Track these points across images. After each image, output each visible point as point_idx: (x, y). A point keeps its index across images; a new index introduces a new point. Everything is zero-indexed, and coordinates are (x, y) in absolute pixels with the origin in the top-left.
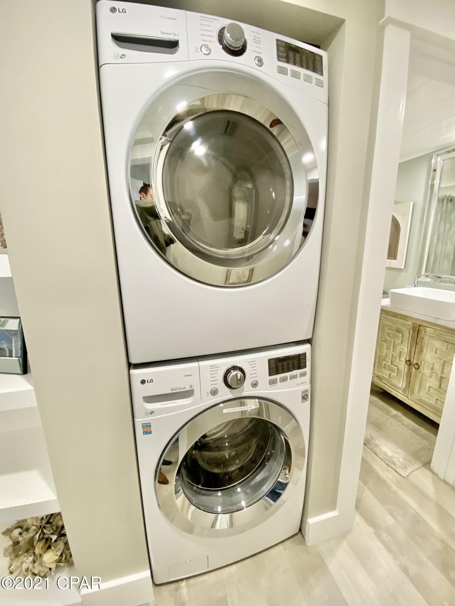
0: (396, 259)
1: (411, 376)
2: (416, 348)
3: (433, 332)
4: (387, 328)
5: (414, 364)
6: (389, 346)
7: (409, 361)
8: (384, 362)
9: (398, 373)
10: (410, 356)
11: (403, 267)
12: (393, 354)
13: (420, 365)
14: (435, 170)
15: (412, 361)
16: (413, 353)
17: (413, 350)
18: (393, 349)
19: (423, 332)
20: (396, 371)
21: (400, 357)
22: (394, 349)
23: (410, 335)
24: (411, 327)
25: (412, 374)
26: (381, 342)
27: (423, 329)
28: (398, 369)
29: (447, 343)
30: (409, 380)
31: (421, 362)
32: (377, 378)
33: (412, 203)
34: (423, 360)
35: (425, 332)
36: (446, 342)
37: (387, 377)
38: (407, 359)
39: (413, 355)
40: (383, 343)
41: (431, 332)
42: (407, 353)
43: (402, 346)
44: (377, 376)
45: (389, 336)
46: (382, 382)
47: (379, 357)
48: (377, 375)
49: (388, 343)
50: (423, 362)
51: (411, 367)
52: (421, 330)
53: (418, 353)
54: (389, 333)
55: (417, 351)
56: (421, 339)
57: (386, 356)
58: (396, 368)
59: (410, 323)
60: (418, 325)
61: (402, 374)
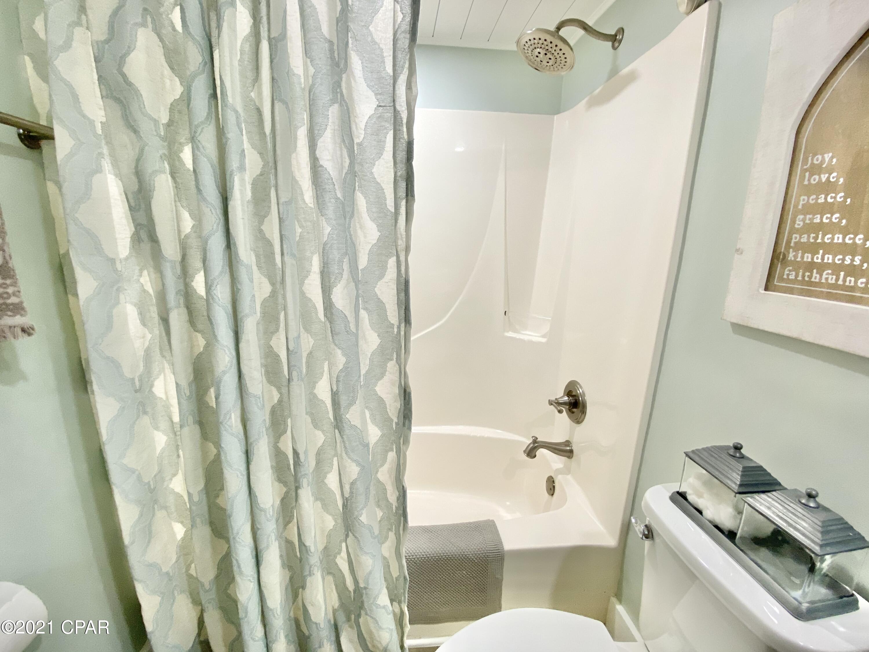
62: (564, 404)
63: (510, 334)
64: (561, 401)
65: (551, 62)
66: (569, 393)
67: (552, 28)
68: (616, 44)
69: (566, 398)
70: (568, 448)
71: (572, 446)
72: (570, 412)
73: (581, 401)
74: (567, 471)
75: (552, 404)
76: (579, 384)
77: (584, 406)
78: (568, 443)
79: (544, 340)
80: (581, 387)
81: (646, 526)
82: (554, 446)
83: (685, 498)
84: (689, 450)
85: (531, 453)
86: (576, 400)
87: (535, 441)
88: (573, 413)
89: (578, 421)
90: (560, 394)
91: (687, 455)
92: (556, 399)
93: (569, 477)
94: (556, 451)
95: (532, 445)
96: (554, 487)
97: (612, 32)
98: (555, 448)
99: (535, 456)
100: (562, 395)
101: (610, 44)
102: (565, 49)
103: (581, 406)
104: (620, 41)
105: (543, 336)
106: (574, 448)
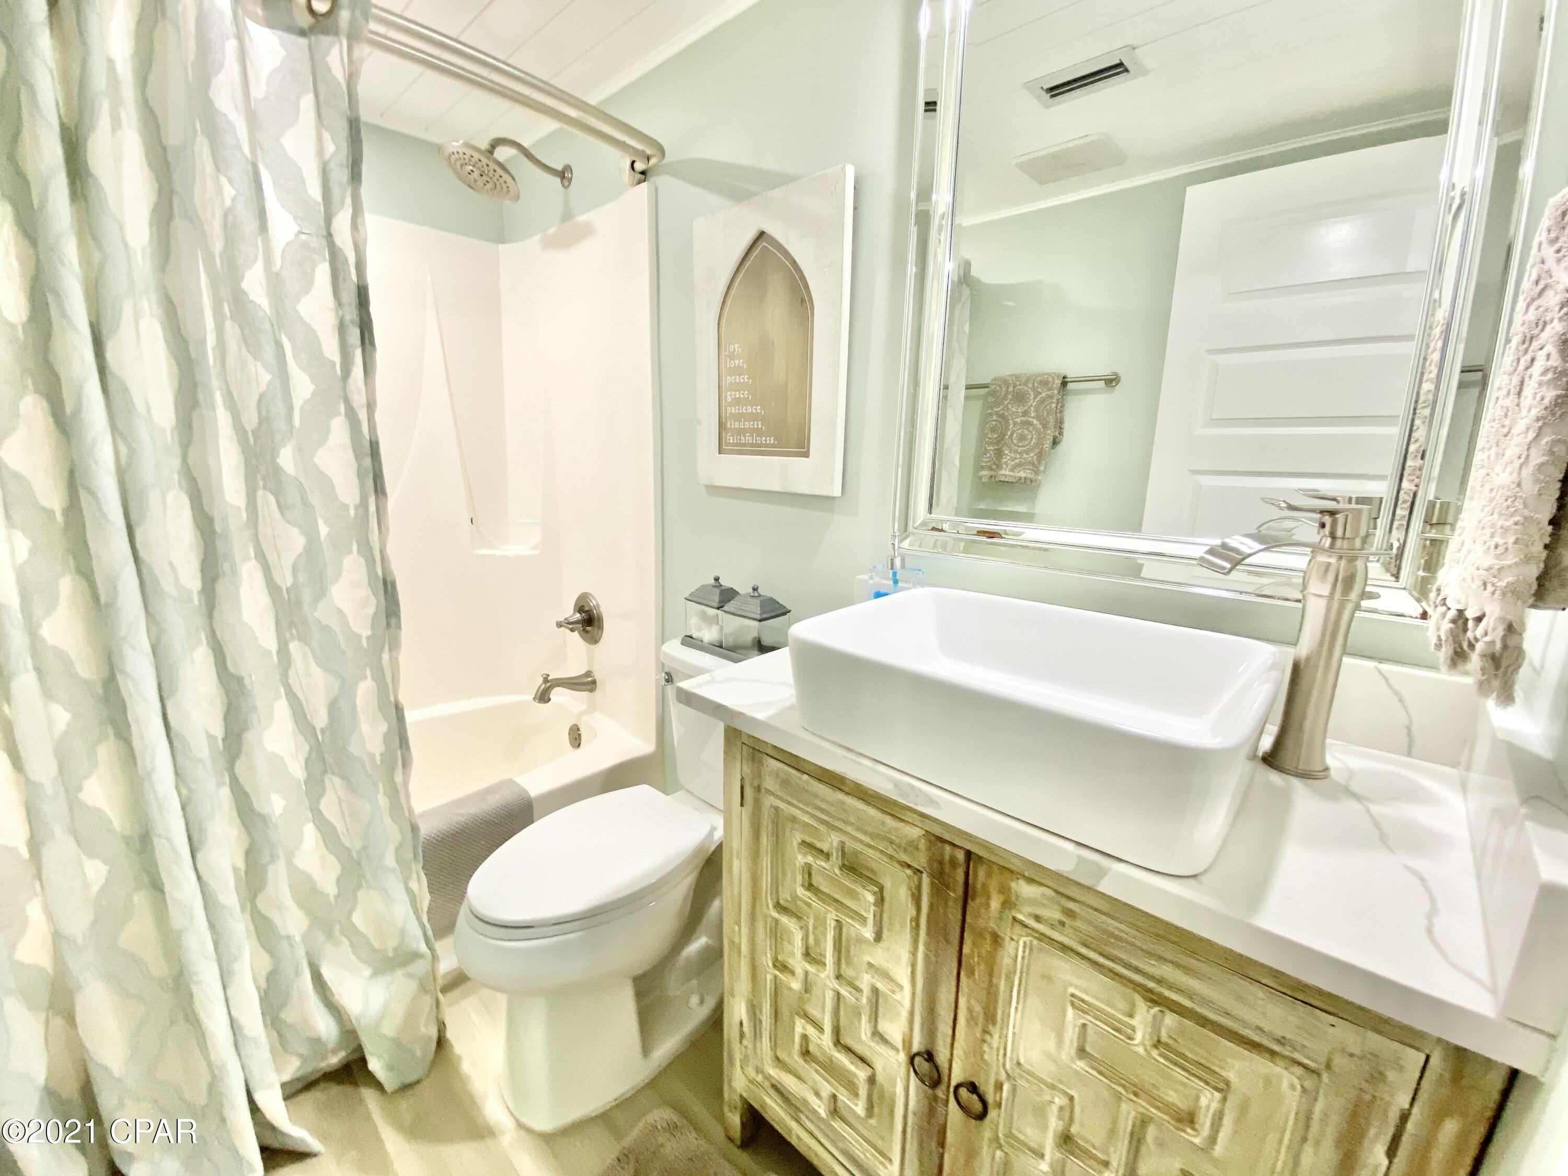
0: (806, 455)
1: (942, 1144)
2: (957, 992)
3: (1057, 915)
4: (798, 837)
5: (954, 1083)
6: (817, 941)
7: (929, 1056)
8: (800, 1026)
9: (875, 1097)
10: (930, 1031)
11: (837, 492)
12: (838, 995)
13: (990, 1098)
14: (931, 106)
15: (942, 1058)
16: (945, 1014)
17: (945, 996)
18: (838, 962)
19: (995, 904)
20: (863, 1091)
21: (875, 1018)
22: (843, 966)
23: (918, 909)
24: (921, 860)
25: (949, 1134)
26: (775, 915)
27: (993, 884)
28: (872, 1080)
29: (1157, 1009)
30: (937, 1161)
31: (999, 1086)
32: (772, 1092)
33: (850, 171)
34: (1009, 1076)
35: (1008, 904)
36: (1155, 999)
37: (823, 1113)
38: (916, 1048)
39: (944, 1028)
40: (784, 920)
41: (1044, 913)
42: (912, 1013)
43: (878, 956)
44: (774, 1086)
45: (810, 886)
46: (798, 1121)
47: (776, 988)
48: (773, 1081)
49: (811, 922)
50: (1006, 1087)
51: (940, 1093)
52: (979, 886)
53: (971, 1018)
54: (808, 871)
55: (970, 1010)
56: (987, 946)
57: (806, 991)
58: (861, 1074)
59: (914, 833)
60: (961, 856)
61: (892, 1113)
62: (577, 622)
63: (484, 551)
64: (571, 620)
65: (489, 186)
66: (580, 609)
67: (484, 145)
68: (566, 183)
69: (578, 616)
70: (590, 679)
71: (593, 676)
72: (585, 633)
73: (596, 615)
74: (592, 708)
75: (561, 626)
76: (591, 595)
77: (600, 620)
78: (588, 674)
79: (537, 552)
80: (594, 598)
81: (666, 673)
82: (574, 681)
83: (692, 638)
84: (687, 595)
85: (543, 697)
86: (590, 615)
87: (546, 680)
88: (587, 632)
89: (594, 640)
90: (569, 612)
91: (687, 599)
92: (566, 619)
93: (597, 714)
94: (575, 687)
95: (544, 686)
96: (580, 735)
97: (559, 168)
98: (573, 684)
99: (549, 700)
100: (572, 612)
101: (558, 180)
102: (506, 177)
103: (596, 623)
104: (570, 180)
105: (535, 548)
106: (597, 676)
